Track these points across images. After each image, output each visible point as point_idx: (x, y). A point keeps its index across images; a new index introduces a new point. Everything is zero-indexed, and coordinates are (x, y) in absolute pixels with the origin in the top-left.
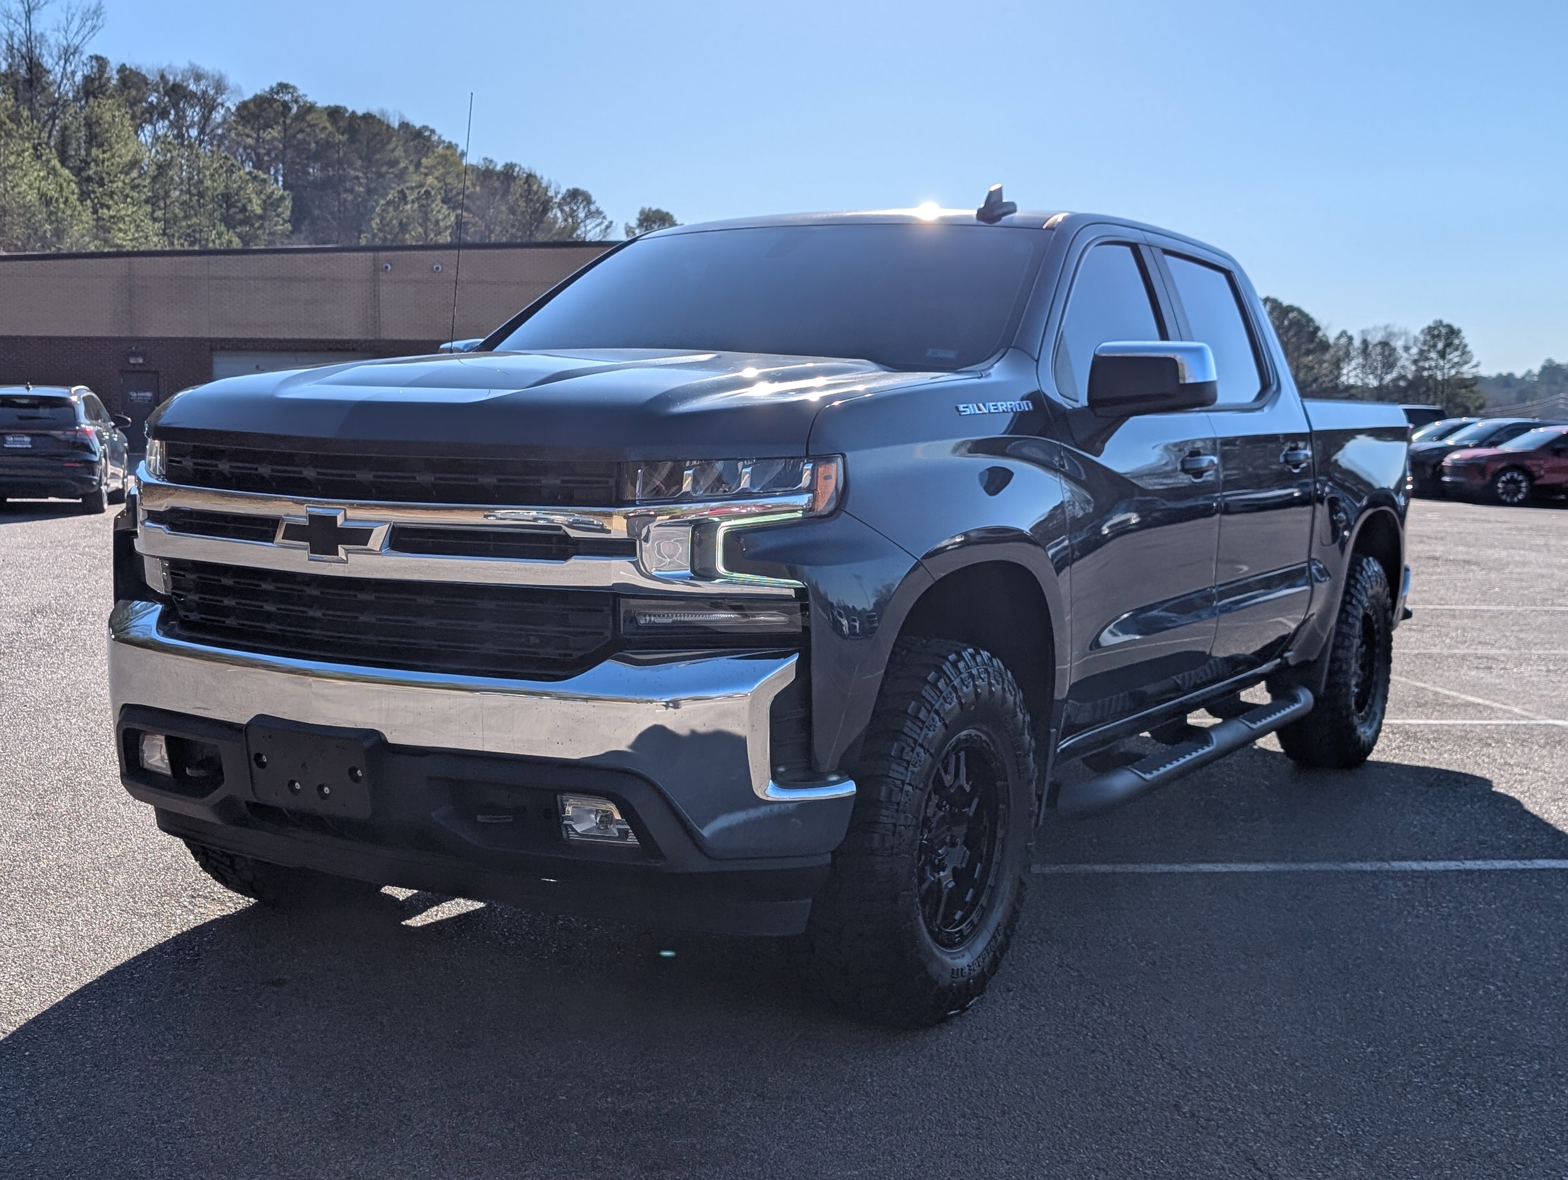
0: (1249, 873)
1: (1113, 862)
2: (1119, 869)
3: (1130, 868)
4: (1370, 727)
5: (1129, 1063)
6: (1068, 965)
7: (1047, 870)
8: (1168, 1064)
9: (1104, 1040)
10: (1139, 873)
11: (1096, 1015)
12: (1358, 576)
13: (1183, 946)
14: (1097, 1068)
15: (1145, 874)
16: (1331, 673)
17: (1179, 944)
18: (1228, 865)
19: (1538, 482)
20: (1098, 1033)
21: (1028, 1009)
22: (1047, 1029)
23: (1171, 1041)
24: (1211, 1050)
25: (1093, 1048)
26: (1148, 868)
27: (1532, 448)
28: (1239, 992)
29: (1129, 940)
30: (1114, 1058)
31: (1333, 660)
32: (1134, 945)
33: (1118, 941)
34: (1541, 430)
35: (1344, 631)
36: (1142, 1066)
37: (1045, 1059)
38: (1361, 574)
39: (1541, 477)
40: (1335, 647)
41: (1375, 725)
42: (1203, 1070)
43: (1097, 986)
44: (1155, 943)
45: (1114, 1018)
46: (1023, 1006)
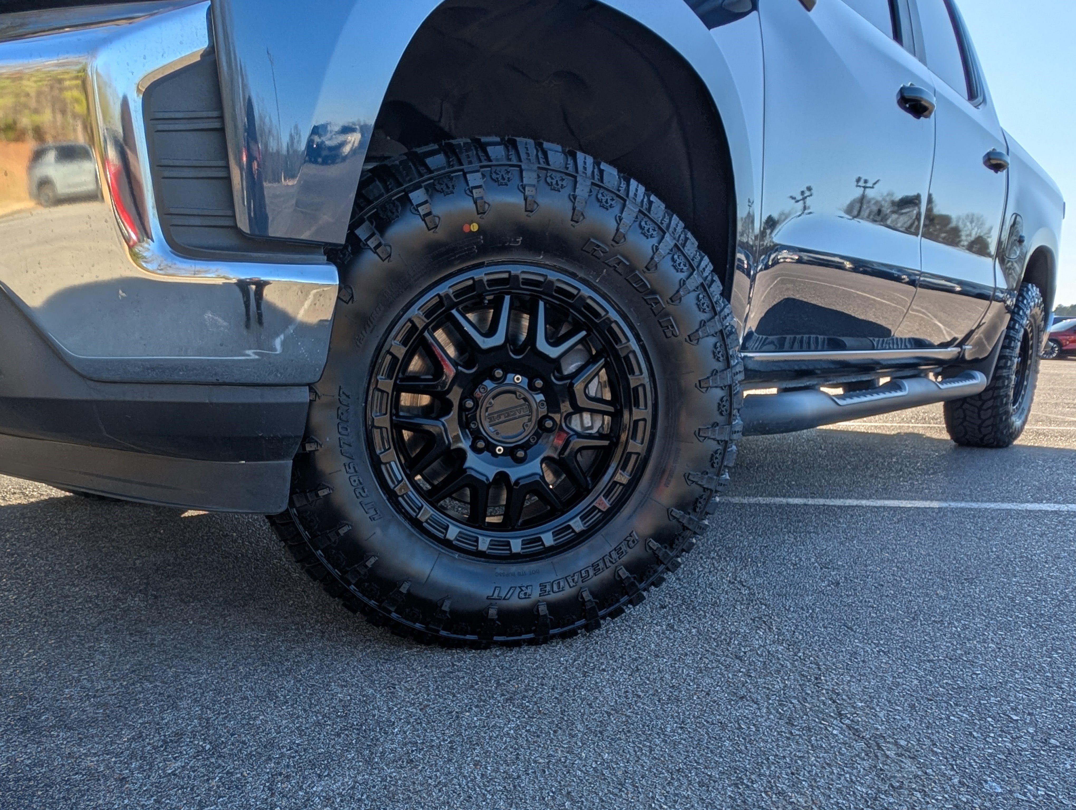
0: (933, 508)
1: (806, 497)
2: (811, 502)
3: (821, 501)
4: (1019, 418)
5: (790, 722)
6: (741, 582)
7: (745, 501)
8: (849, 727)
9: (761, 681)
10: (829, 506)
11: (756, 644)
12: (1025, 294)
13: (870, 568)
14: (740, 728)
15: (835, 506)
16: (997, 368)
17: (866, 566)
18: (913, 502)
19: (1064, 348)
20: (755, 670)
21: (675, 631)
22: (689, 661)
23: (855, 688)
24: (913, 707)
25: (743, 692)
26: (839, 502)
27: (1063, 330)
28: (942, 622)
29: (813, 560)
30: (769, 712)
31: (1001, 357)
32: (816, 564)
33: (800, 559)
34: (1069, 320)
35: (1011, 335)
36: (809, 729)
37: (668, 707)
38: (1027, 293)
39: (1066, 345)
40: (1003, 347)
41: (1023, 417)
42: (903, 743)
43: (767, 606)
44: (840, 563)
45: (780, 648)
46: (670, 626)
